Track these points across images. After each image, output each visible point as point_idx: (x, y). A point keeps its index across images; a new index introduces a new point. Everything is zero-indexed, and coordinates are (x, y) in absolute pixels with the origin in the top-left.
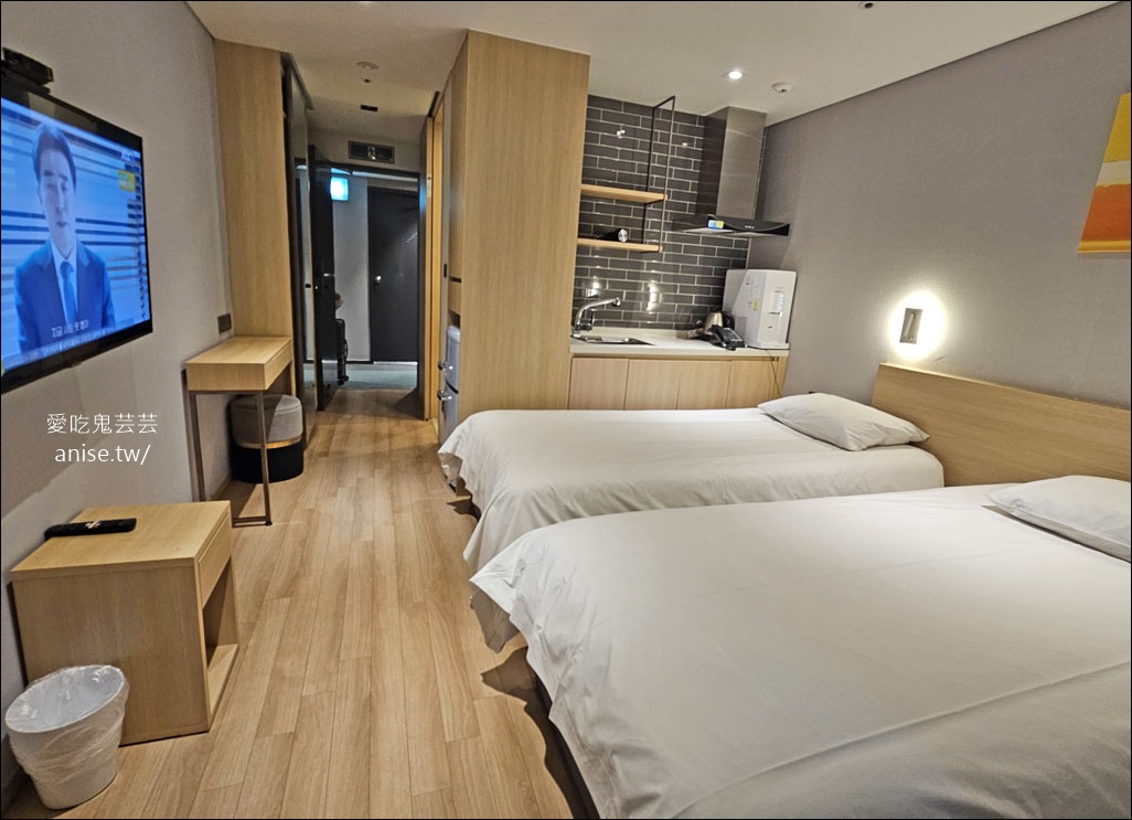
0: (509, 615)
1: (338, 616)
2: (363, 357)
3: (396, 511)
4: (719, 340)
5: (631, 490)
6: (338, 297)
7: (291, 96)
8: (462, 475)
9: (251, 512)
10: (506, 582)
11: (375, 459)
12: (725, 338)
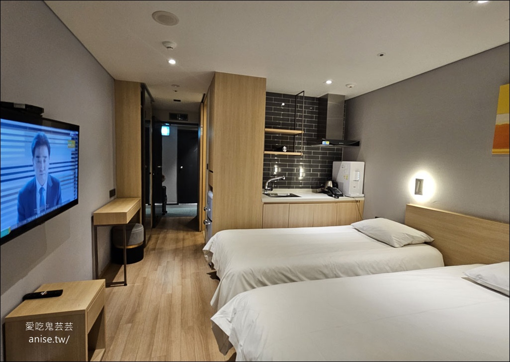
0: (228, 337)
1: (153, 333)
2: (173, 201)
3: (183, 278)
4: (331, 194)
5: (289, 271)
6: (163, 177)
7: (145, 99)
8: (213, 261)
9: (118, 280)
10: (227, 319)
11: (176, 251)
12: (334, 192)
